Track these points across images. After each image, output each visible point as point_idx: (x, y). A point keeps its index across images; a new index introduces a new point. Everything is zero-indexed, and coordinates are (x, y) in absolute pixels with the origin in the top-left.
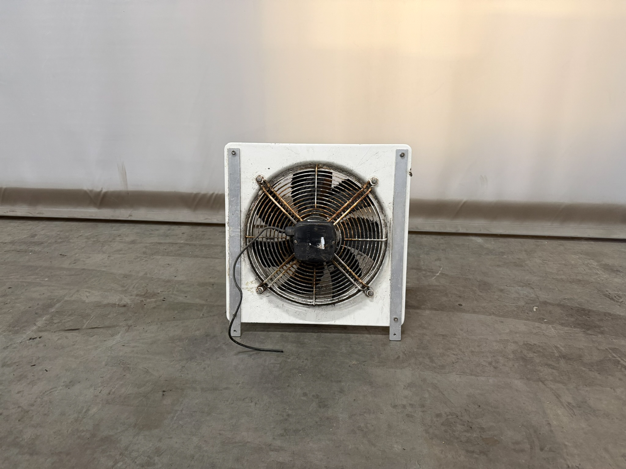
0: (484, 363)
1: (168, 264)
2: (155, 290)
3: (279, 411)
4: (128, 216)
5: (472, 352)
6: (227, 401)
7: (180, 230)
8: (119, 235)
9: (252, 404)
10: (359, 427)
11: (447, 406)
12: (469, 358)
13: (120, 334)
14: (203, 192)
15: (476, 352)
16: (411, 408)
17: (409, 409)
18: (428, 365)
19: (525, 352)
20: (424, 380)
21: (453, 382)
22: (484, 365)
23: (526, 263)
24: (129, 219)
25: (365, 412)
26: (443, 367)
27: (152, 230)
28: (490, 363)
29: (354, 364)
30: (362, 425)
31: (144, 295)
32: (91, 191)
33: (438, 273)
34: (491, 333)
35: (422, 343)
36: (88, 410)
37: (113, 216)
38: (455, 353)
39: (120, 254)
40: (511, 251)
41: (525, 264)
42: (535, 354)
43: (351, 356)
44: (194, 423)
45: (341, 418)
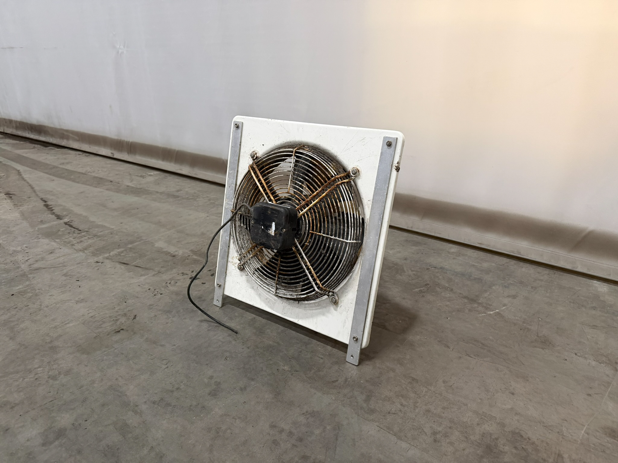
0: (427, 430)
3: (176, 382)
6: (152, 355)
9: (164, 367)
10: (218, 429)
12: (416, 416)
15: (432, 413)
17: (284, 436)
19: (502, 441)
20: (334, 416)
21: (363, 432)
26: (372, 411)
28: (435, 433)
29: (283, 369)
30: (224, 428)
33: (493, 311)
38: (404, 403)
42: (514, 451)
43: (290, 360)
44: (112, 362)
45: (215, 412)
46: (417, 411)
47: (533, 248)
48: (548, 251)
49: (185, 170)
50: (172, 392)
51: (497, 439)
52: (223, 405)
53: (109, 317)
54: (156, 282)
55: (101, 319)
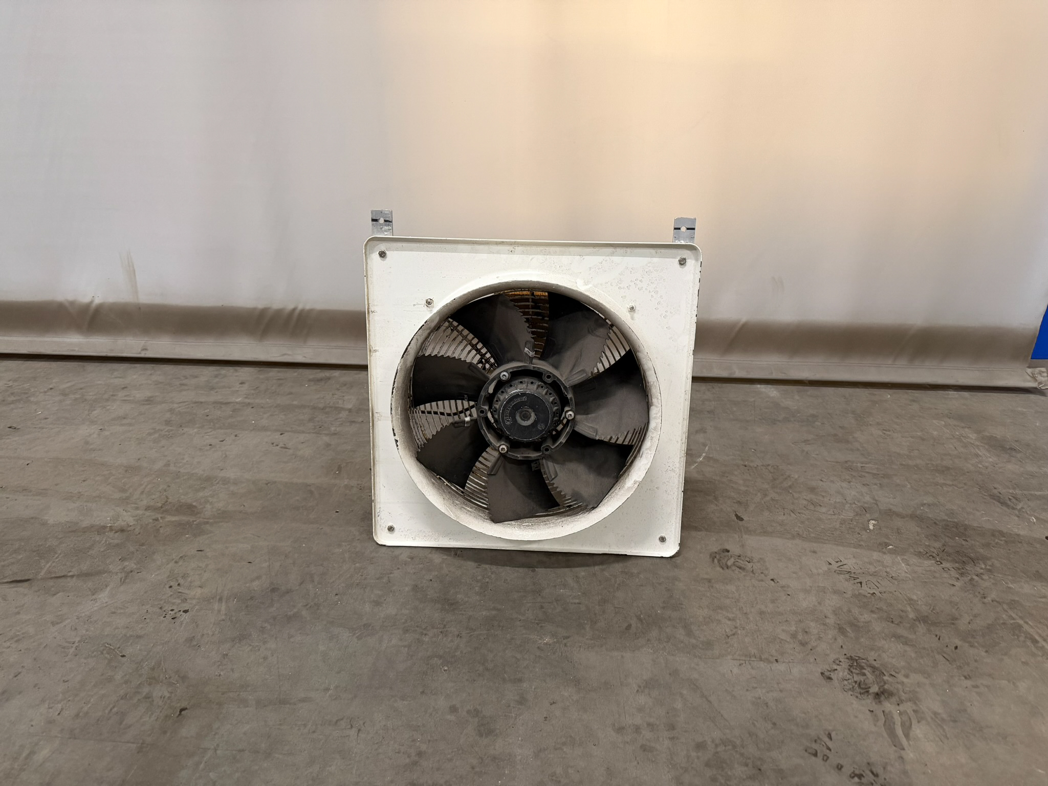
0: (783, 636)
1: (211, 445)
2: (182, 497)
3: (403, 745)
4: (140, 350)
5: (761, 613)
6: (305, 725)
7: (236, 376)
8: (123, 386)
9: (353, 732)
10: (552, 776)
11: (716, 725)
12: (756, 625)
13: (108, 589)
14: (276, 305)
15: (768, 613)
16: (650, 731)
17: (647, 734)
18: (682, 642)
19: (856, 611)
20: (675, 673)
21: (726, 676)
22: (782, 640)
23: (856, 435)
24: (142, 355)
25: (564, 744)
26: (709, 645)
27: (186, 378)
28: (794, 636)
29: (546, 644)
30: (559, 770)
31: (162, 507)
32: (72, 303)
33: (700, 456)
34: (794, 575)
35: (671, 596)
36: (32, 753)
37: (112, 350)
39: (122, 425)
40: (829, 414)
41: (853, 437)
43: (541, 626)
44: (237, 775)
50: (415, 763)
51: (849, 611)
52: (520, 739)
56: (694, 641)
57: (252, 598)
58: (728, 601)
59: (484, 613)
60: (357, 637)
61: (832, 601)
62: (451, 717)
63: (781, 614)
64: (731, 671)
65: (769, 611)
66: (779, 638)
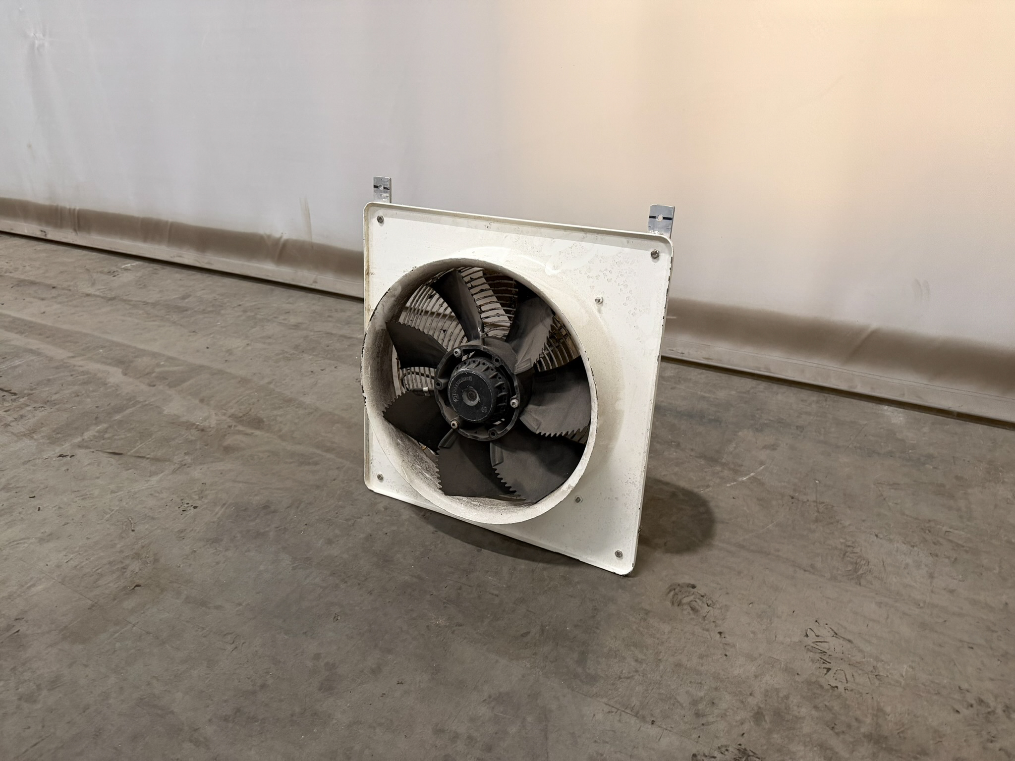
0: (683, 699)
1: (312, 372)
3: (256, 673)
4: (311, 282)
5: (679, 665)
10: (348, 751)
12: (661, 677)
13: (162, 474)
15: (686, 668)
16: (465, 745)
17: (460, 746)
18: (567, 667)
19: (794, 700)
20: (535, 696)
21: (585, 718)
22: (678, 702)
26: (592, 679)
28: (695, 703)
32: (269, 237)
33: (747, 475)
34: (752, 635)
35: (593, 617)
37: (293, 280)
38: (640, 656)
39: (264, 343)
40: (953, 457)
41: (965, 493)
42: (814, 712)
43: (445, 607)
44: (133, 651)
45: (336, 721)
46: (662, 667)
47: (790, 361)
48: (811, 364)
49: (189, 257)
50: (254, 693)
51: (787, 697)
52: (348, 705)
53: (109, 563)
54: (182, 484)
55: (94, 570)
56: (580, 670)
57: (246, 510)
58: (649, 641)
59: (407, 578)
60: (293, 567)
61: (774, 680)
62: (309, 664)
63: (699, 673)
64: (594, 715)
65: (688, 666)
66: (676, 699)
